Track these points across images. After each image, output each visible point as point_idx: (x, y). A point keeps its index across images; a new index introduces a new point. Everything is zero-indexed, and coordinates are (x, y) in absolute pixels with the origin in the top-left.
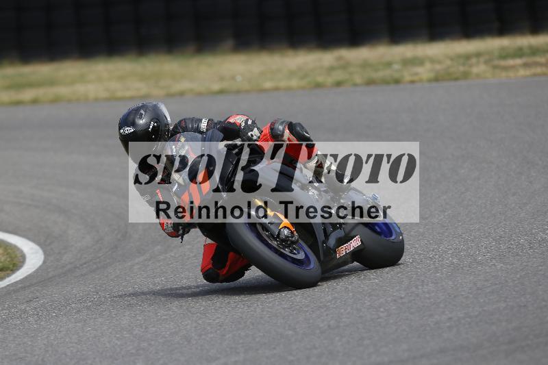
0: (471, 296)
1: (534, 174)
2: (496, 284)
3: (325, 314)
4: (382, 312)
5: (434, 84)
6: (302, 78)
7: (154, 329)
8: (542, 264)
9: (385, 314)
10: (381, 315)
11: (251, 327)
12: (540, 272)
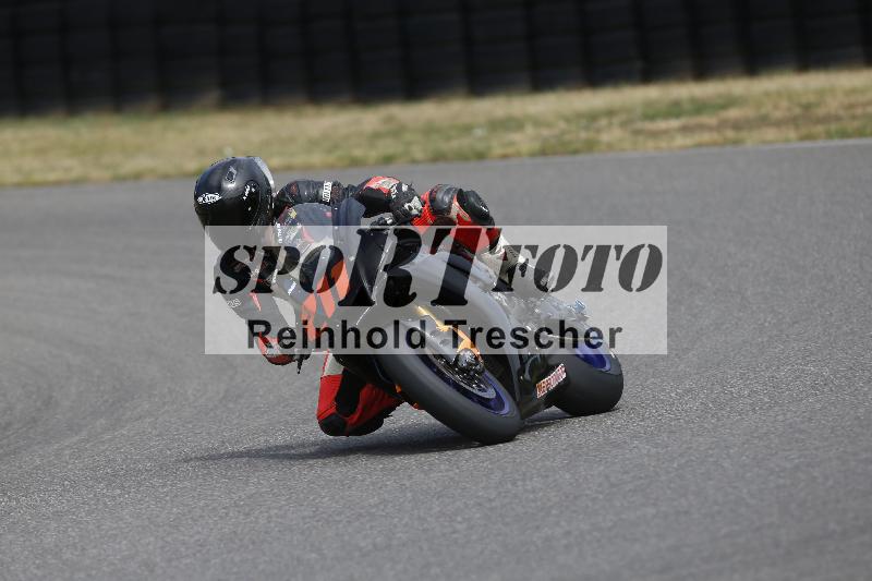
0: (601, 497)
1: (701, 304)
2: (641, 478)
3: (368, 526)
4: (460, 523)
5: (540, 160)
6: (329, 151)
7: (94, 551)
8: (713, 446)
9: (465, 525)
10: (459, 527)
11: (251, 547)
12: (711, 459)
